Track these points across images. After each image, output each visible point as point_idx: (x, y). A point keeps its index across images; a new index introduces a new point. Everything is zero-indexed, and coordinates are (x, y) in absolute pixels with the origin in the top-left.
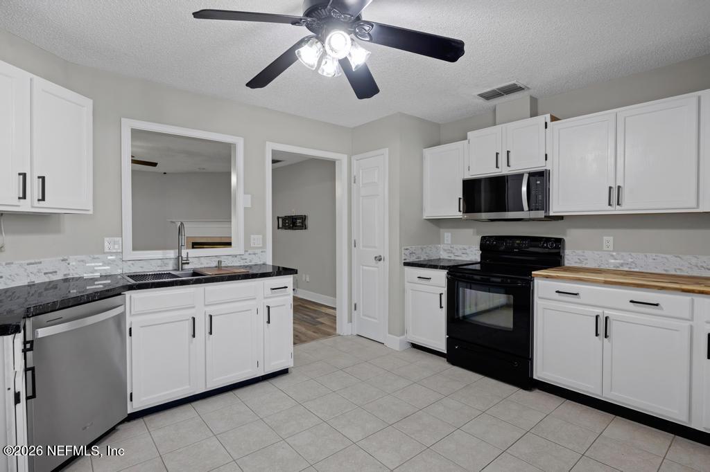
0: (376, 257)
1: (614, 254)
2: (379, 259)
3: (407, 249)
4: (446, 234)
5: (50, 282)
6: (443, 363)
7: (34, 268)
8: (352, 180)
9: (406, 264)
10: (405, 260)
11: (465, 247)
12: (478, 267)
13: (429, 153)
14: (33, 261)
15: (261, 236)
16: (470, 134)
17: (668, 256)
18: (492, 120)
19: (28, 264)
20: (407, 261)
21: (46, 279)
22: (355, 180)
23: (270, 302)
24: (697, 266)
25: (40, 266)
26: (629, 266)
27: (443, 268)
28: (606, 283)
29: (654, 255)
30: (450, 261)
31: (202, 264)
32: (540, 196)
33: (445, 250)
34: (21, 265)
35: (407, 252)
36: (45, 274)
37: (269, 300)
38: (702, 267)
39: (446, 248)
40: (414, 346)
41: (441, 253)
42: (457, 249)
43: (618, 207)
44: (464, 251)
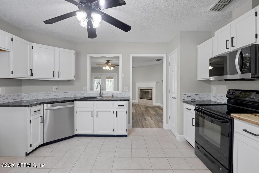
4: (214, 88)
5: (70, 97)
7: (66, 94)
8: (168, 64)
9: (184, 102)
10: (183, 100)
14: (66, 92)
15: (128, 87)
19: (65, 92)
20: (185, 100)
21: (69, 96)
23: (118, 110)
25: (67, 93)
30: (215, 102)
31: (108, 95)
32: (248, 63)
33: (213, 96)
34: (63, 93)
35: (185, 96)
36: (69, 95)
37: (118, 109)
41: (211, 97)
42: (218, 96)
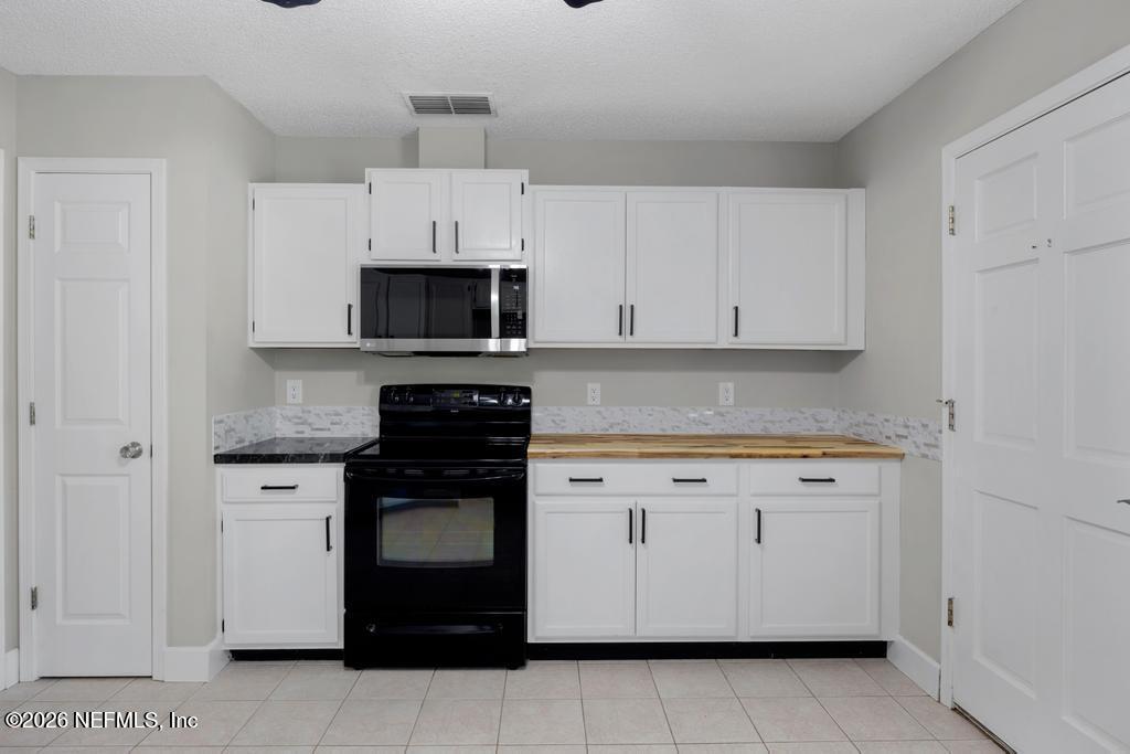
0: (126, 449)
1: (602, 409)
2: (131, 452)
3: (221, 422)
4: (290, 383)
6: (335, 673)
9: (221, 459)
10: (217, 448)
11: (340, 409)
12: (375, 450)
13: (266, 193)
16: (374, 174)
17: (665, 409)
18: (409, 153)
20: (221, 451)
22: (32, 228)
24: (694, 421)
26: (620, 427)
27: (333, 458)
28: (643, 456)
29: (649, 408)
33: (287, 419)
35: (220, 428)
38: (700, 421)
39: (290, 414)
40: (240, 656)
41: (278, 425)
42: (318, 415)
43: (629, 338)
44: (336, 419)
